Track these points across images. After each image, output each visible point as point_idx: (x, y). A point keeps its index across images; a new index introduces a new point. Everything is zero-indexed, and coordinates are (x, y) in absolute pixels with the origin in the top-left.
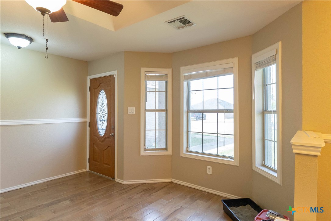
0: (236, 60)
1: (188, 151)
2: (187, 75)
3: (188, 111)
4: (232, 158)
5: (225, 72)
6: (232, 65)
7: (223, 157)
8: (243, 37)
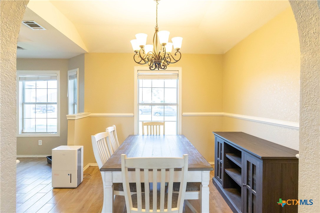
0: (58, 72)
1: (23, 133)
2: (22, 77)
3: (23, 103)
4: (56, 133)
5: (52, 78)
6: (56, 75)
7: (50, 133)
8: (63, 59)
